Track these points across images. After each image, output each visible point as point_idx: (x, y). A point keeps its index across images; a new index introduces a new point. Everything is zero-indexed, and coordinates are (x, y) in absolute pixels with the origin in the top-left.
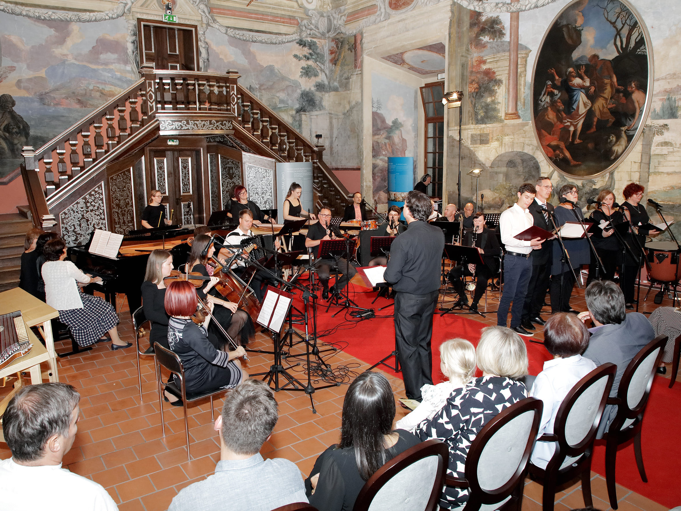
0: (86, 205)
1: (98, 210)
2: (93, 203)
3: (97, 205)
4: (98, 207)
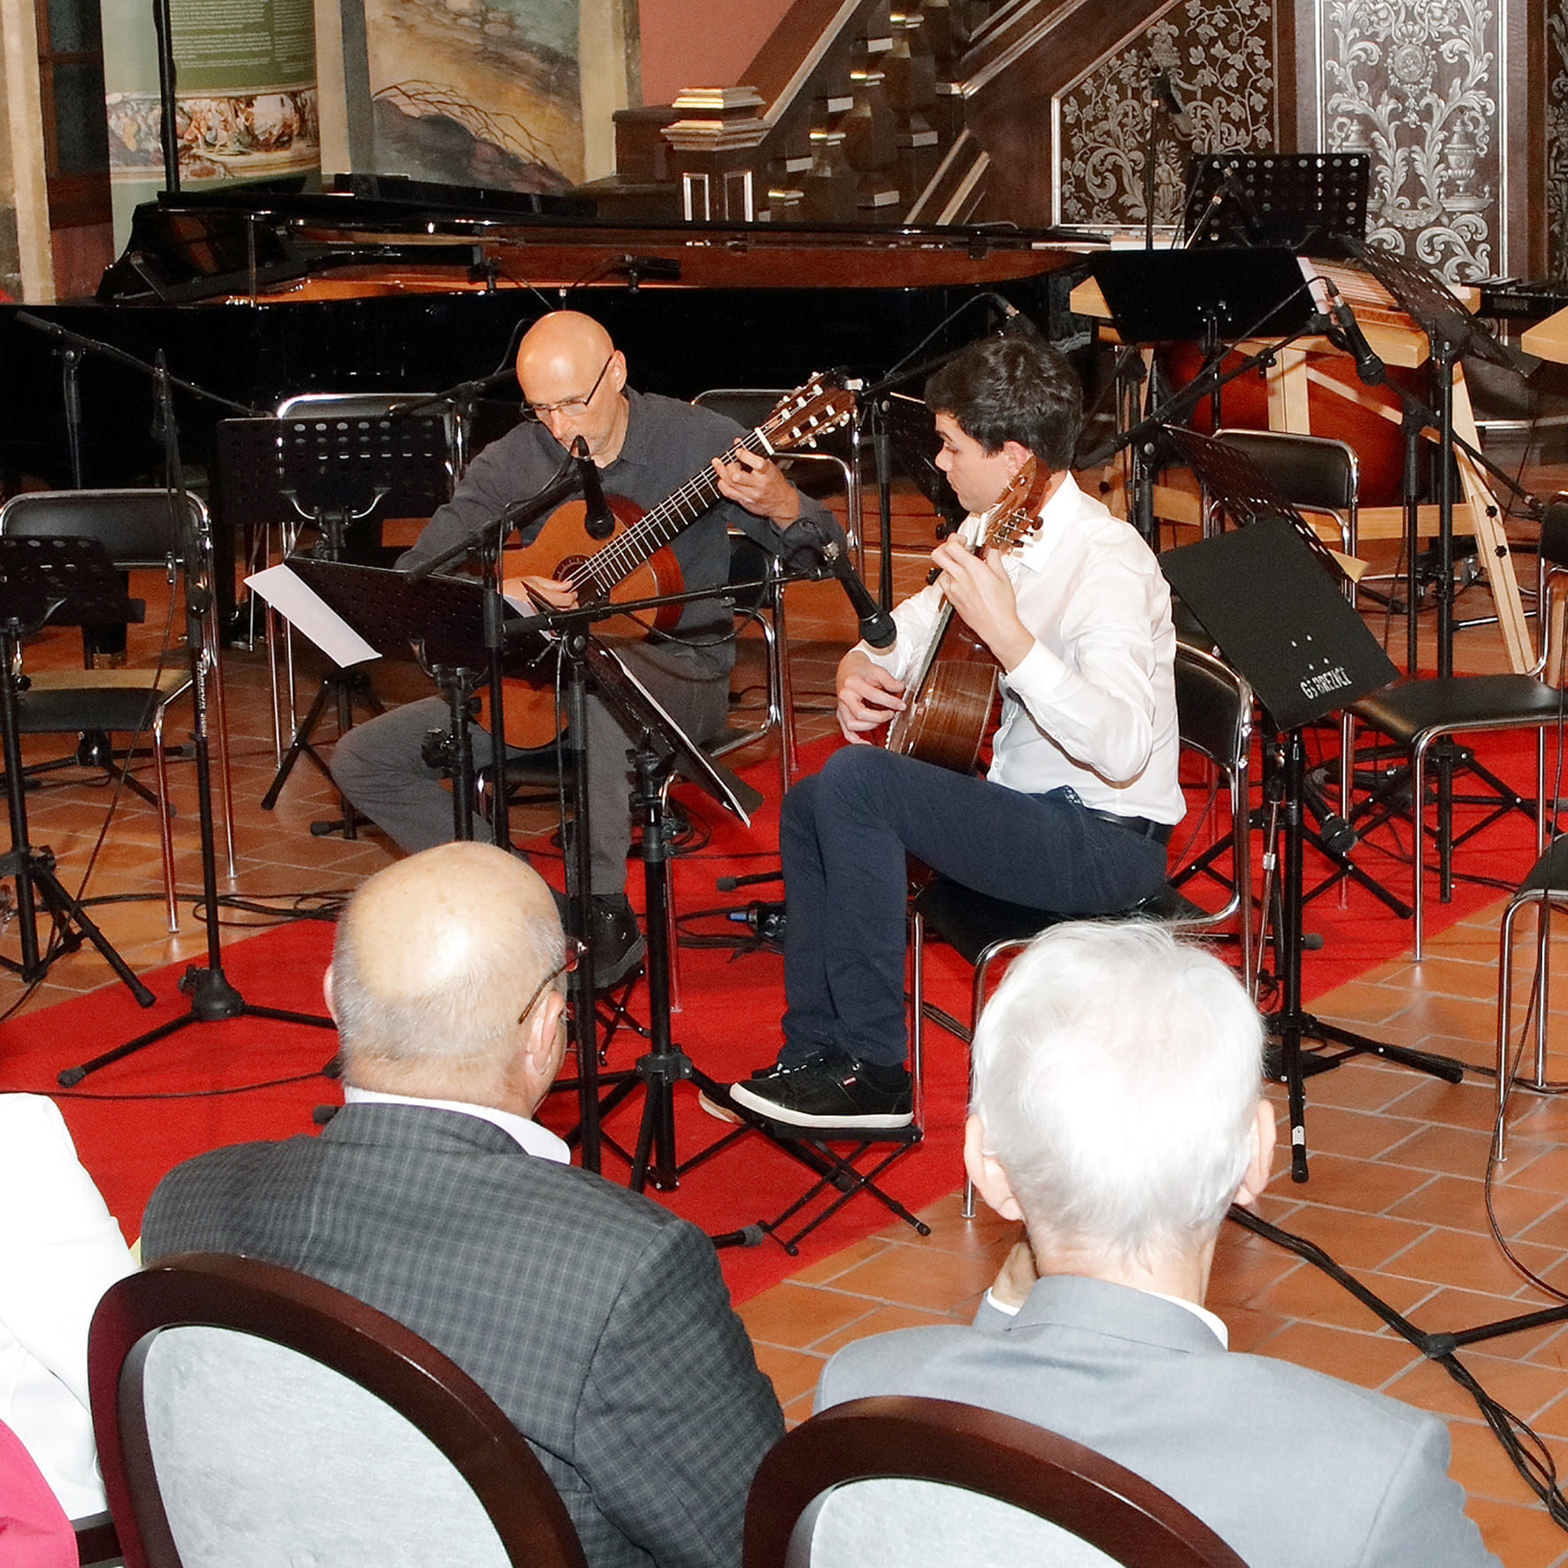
0: (1185, 56)
2: (1218, 50)
3: (1238, 60)
4: (1243, 77)
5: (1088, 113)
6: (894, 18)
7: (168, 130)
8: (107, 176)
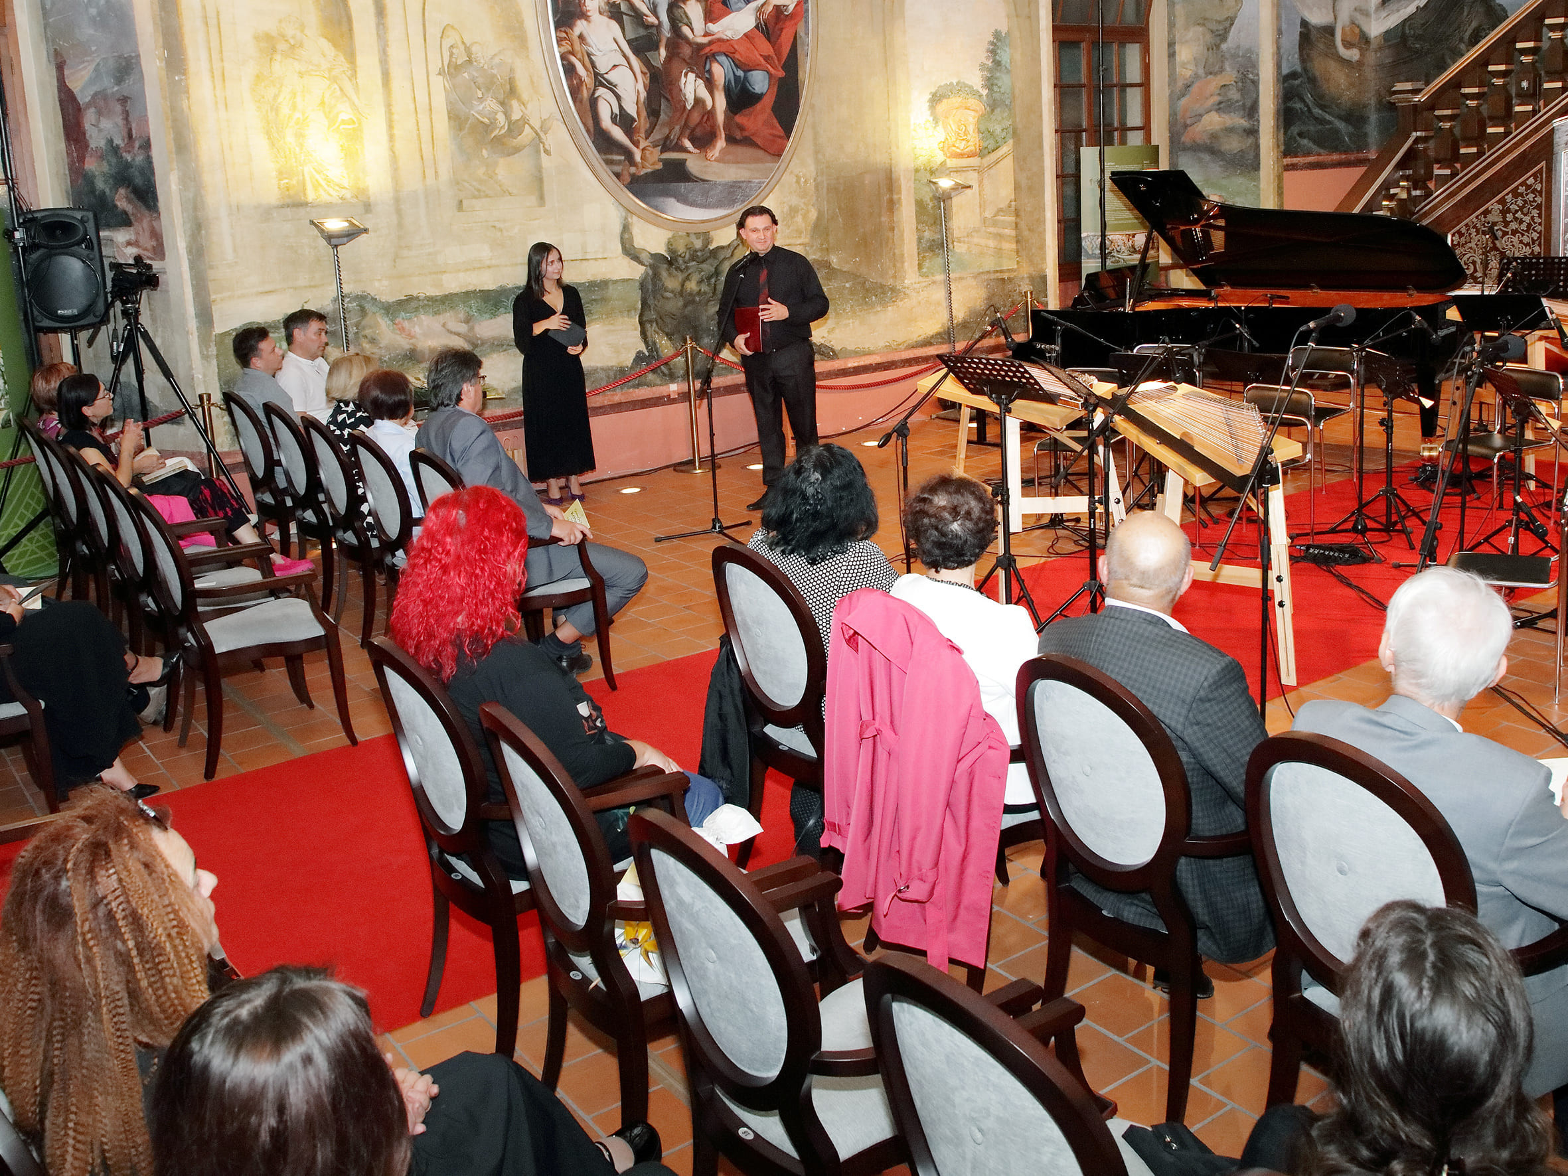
0: (1504, 217)
1: (1527, 231)
2: (1519, 215)
3: (1527, 219)
4: (1529, 225)
5: (1463, 240)
6: (1384, 203)
7: (1103, 246)
8: (1080, 263)
